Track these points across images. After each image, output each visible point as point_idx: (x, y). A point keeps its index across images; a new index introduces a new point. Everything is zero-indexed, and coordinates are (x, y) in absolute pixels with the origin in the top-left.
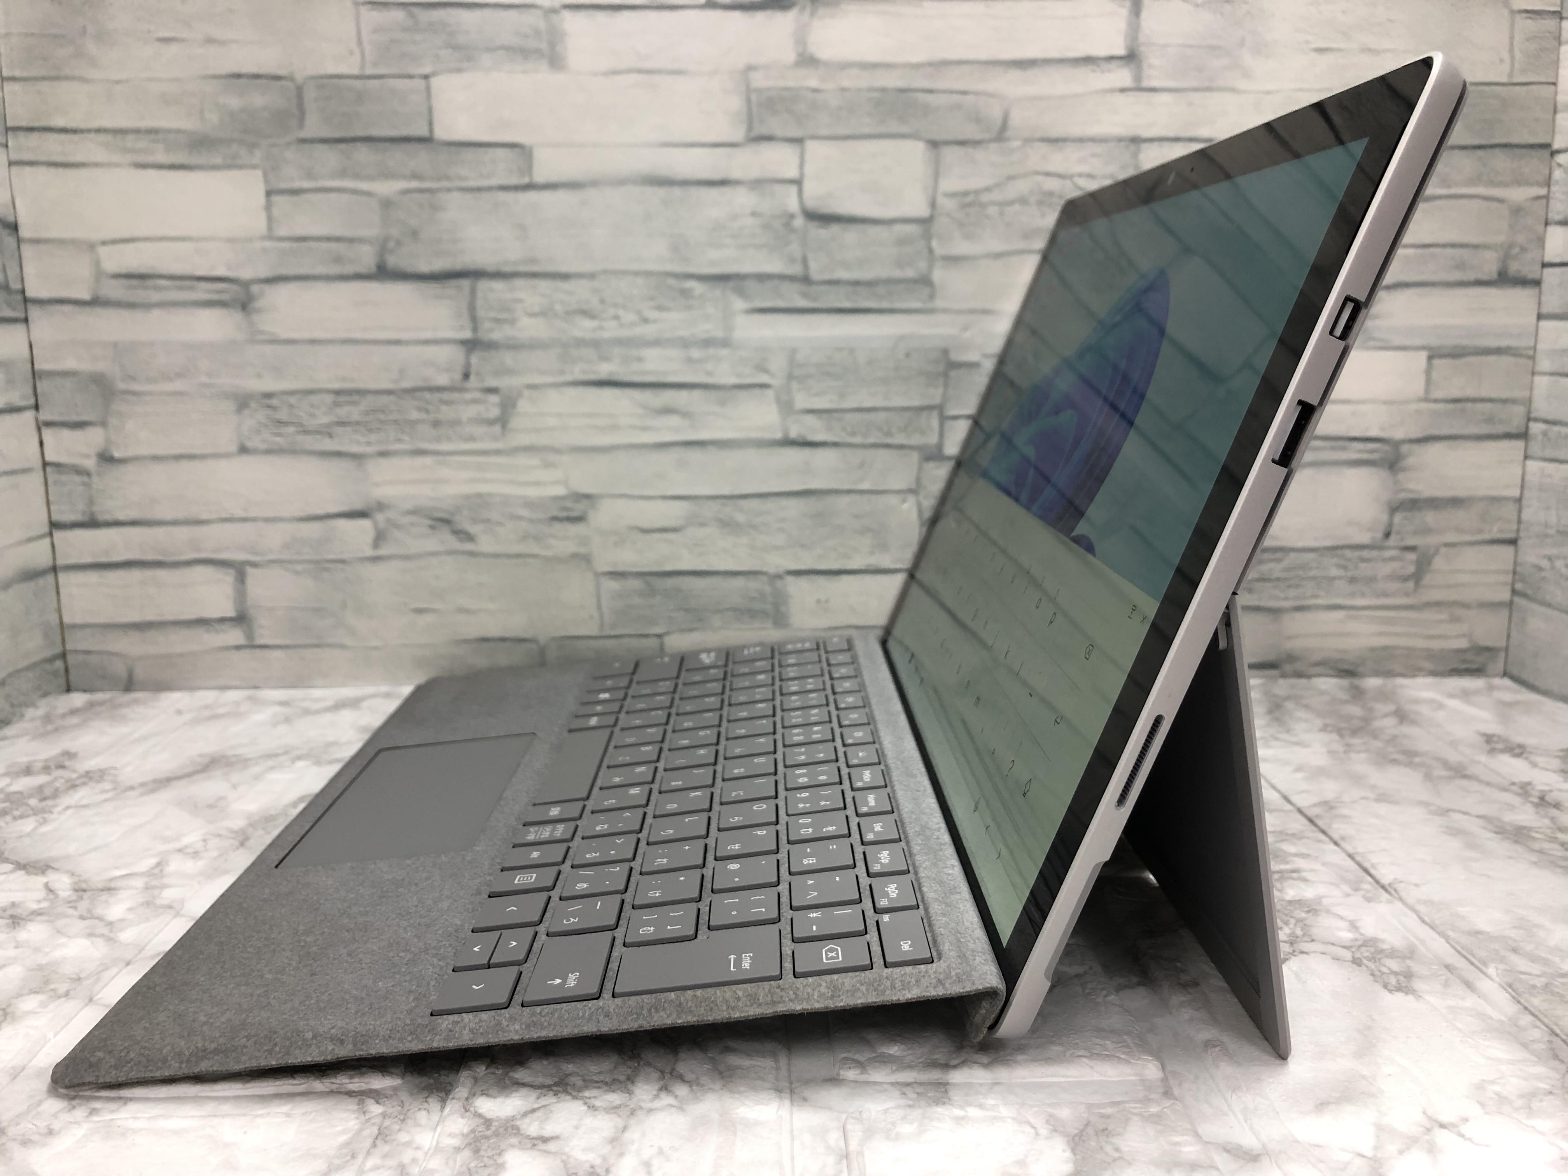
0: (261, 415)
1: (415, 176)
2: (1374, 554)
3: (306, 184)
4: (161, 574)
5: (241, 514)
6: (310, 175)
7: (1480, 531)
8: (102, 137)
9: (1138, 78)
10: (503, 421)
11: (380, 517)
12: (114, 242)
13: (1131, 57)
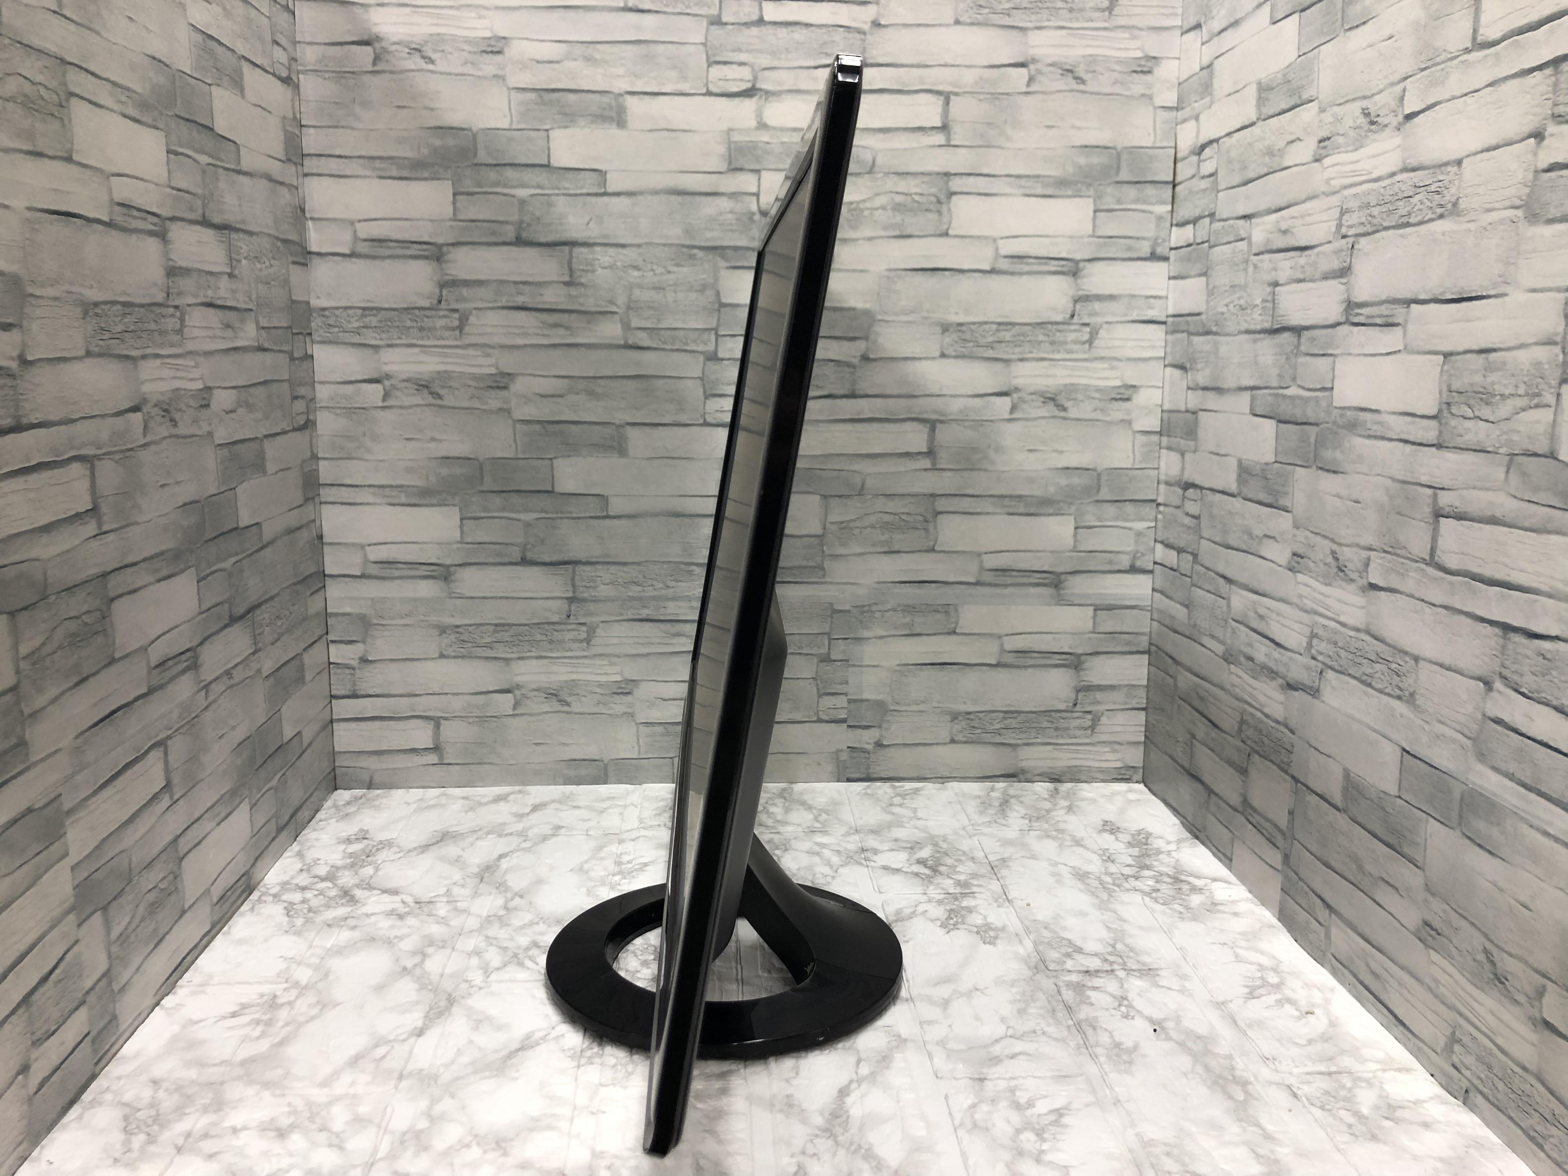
0: (453, 637)
1: (542, 511)
2: (1069, 715)
3: (483, 515)
4: (391, 723)
5: (437, 690)
6: (486, 509)
7: (1126, 703)
8: (371, 490)
9: (934, 463)
10: (588, 640)
11: (517, 692)
12: (375, 544)
13: (930, 453)
